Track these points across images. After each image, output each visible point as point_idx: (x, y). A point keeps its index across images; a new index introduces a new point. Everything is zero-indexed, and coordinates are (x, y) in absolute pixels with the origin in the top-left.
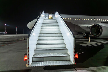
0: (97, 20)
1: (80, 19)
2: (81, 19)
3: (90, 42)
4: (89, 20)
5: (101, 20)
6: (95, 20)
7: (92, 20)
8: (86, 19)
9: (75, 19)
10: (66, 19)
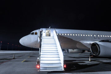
0: (101, 36)
1: (81, 35)
2: (83, 35)
3: (91, 61)
4: (91, 36)
5: (106, 36)
6: (99, 36)
7: (95, 36)
8: (89, 35)
9: (76, 35)
10: (66, 34)
